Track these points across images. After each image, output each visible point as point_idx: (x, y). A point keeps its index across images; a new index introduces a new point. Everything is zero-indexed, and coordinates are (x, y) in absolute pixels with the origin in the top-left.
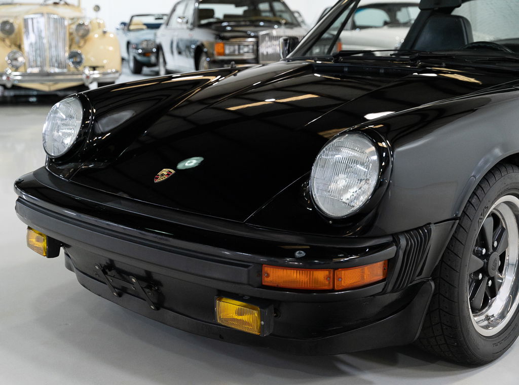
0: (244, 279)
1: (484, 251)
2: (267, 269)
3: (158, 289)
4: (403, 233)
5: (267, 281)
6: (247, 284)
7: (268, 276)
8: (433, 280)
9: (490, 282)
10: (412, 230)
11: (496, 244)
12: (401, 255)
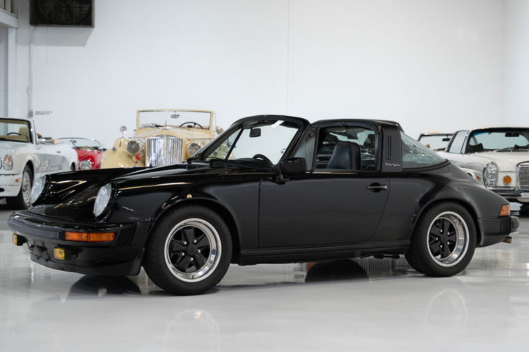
1: (185, 243)
2: (67, 234)
4: (123, 223)
5: (67, 238)
6: (60, 239)
10: (128, 223)
11: (195, 241)
12: (119, 231)
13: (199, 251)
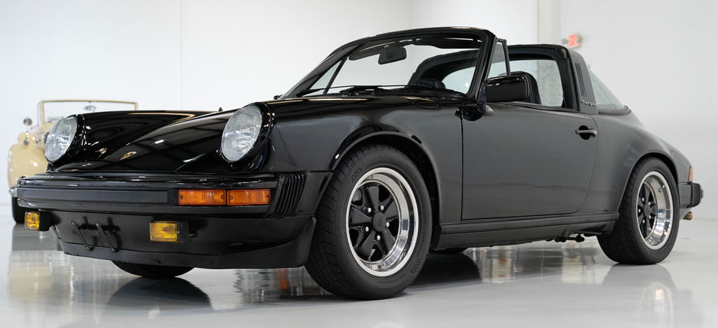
0: (165, 200)
1: (370, 210)
2: (182, 193)
3: (116, 232)
4: (284, 173)
5: (182, 201)
6: (168, 203)
7: (182, 197)
8: (315, 217)
9: (379, 237)
10: (292, 173)
11: (382, 208)
12: (280, 187)
13: (388, 224)
